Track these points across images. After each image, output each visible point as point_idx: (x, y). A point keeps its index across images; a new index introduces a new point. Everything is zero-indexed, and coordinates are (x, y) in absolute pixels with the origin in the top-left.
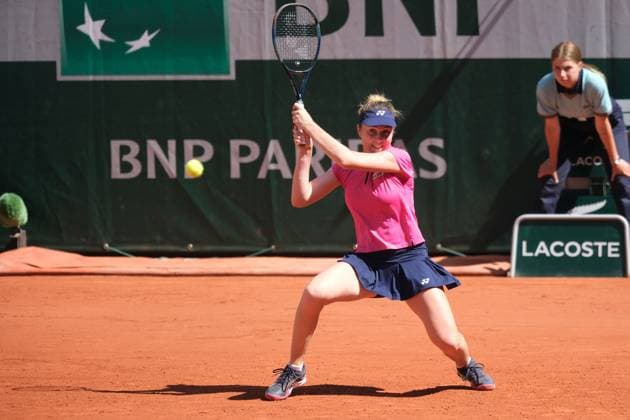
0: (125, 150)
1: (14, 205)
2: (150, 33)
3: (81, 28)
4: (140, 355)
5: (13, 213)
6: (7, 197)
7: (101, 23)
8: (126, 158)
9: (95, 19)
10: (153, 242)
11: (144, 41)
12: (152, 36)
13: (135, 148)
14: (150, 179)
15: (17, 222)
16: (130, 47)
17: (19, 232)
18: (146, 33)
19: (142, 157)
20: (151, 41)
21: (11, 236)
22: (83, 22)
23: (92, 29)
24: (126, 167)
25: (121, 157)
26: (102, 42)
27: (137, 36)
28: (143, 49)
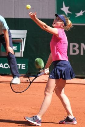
0: (74, 46)
1: (40, 62)
2: (83, 11)
3: (62, 9)
4: (77, 108)
5: (40, 64)
6: (38, 59)
7: (68, 8)
8: (74, 49)
9: (66, 6)
10: (82, 74)
11: (81, 13)
12: (84, 12)
13: (77, 45)
14: (82, 55)
15: (41, 67)
16: (76, 15)
17: (41, 70)
18: (82, 11)
19: (79, 48)
20: (83, 14)
21: (39, 71)
22: (62, 7)
23: (65, 9)
24: (74, 51)
25: (73, 48)
26: (68, 14)
27: (79, 12)
28: (80, 16)
